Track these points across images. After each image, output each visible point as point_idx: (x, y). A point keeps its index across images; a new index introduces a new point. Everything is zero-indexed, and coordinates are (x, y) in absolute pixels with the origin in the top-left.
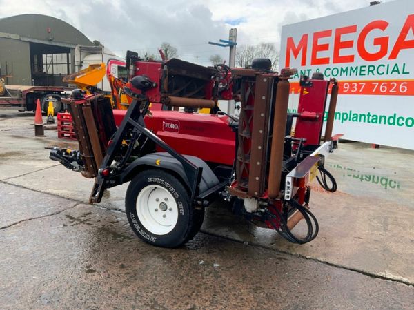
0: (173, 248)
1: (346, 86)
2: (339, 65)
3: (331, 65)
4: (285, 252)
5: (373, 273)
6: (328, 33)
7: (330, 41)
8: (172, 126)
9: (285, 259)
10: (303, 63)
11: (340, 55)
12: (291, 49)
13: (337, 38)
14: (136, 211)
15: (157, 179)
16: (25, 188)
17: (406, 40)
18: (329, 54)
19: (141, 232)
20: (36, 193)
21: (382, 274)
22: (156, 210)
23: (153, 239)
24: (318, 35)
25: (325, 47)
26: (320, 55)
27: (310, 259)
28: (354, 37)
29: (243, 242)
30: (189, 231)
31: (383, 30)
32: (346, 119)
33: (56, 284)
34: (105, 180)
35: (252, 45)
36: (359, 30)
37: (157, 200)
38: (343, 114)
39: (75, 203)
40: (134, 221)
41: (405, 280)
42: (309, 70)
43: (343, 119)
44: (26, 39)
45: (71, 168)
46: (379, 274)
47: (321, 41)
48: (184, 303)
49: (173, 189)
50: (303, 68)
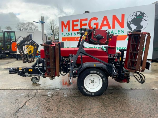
6: (77, 21)
7: (79, 23)
10: (69, 30)
12: (64, 25)
13: (81, 22)
15: (94, 72)
17: (104, 24)
19: (87, 93)
23: (93, 94)
24: (73, 21)
25: (77, 25)
26: (75, 28)
28: (87, 22)
31: (97, 20)
35: (24, 23)
36: (89, 20)
37: (90, 80)
40: (83, 89)
42: (71, 33)
45: (25, 76)
47: (75, 23)
49: (101, 74)
50: (69, 32)
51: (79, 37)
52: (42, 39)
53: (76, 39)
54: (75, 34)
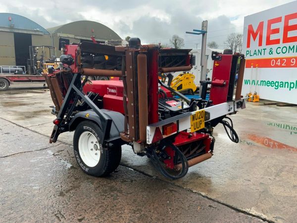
0: (99, 177)
1: (293, 61)
2: (287, 45)
3: (281, 45)
4: (179, 186)
5: (240, 209)
7: (280, 26)
8: (113, 91)
9: (175, 191)
10: (260, 44)
11: (289, 36)
12: (251, 33)
13: (286, 23)
14: (78, 149)
15: (88, 127)
16: (36, 132)
18: (280, 36)
19: (81, 165)
20: (40, 136)
21: (247, 210)
22: (92, 150)
23: (87, 170)
24: (271, 22)
25: (276, 31)
26: (273, 37)
27: (195, 193)
29: (152, 177)
30: (107, 165)
32: (293, 88)
33: (10, 193)
34: (59, 127)
37: (92, 142)
38: (291, 83)
39: (60, 143)
40: (77, 156)
41: (264, 216)
42: (264, 49)
43: (290, 87)
44: (78, 38)
46: (244, 210)
47: (274, 26)
48: (79, 214)
49: (96, 135)
50: (260, 48)
51: (278, 59)
52: (201, 65)
53: (273, 64)
54: (271, 51)
